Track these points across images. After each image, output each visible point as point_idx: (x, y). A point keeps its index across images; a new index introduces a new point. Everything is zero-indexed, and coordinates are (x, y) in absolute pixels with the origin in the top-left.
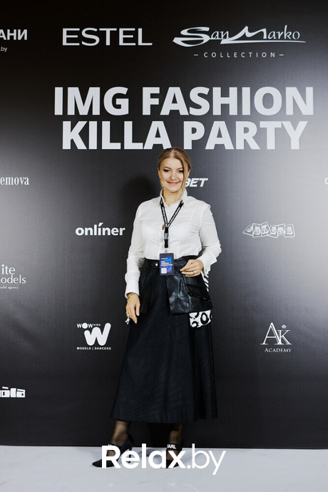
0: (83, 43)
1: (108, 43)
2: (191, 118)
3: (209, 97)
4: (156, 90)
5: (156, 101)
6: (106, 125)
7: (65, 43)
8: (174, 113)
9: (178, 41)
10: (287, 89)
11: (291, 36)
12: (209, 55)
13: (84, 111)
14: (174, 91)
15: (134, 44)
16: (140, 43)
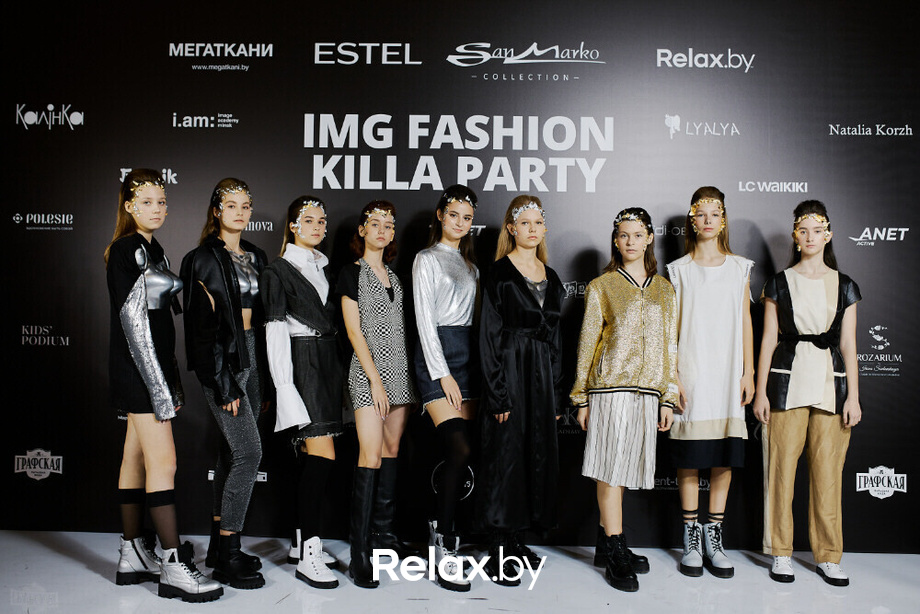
0: (339, 61)
1: (369, 61)
2: (467, 153)
3: (488, 128)
4: (426, 119)
5: (425, 132)
6: (365, 160)
7: (317, 61)
8: (447, 146)
9: (452, 59)
10: (583, 119)
11: (588, 55)
12: (490, 76)
13: (338, 143)
14: (447, 120)
15: (400, 63)
16: (407, 61)
